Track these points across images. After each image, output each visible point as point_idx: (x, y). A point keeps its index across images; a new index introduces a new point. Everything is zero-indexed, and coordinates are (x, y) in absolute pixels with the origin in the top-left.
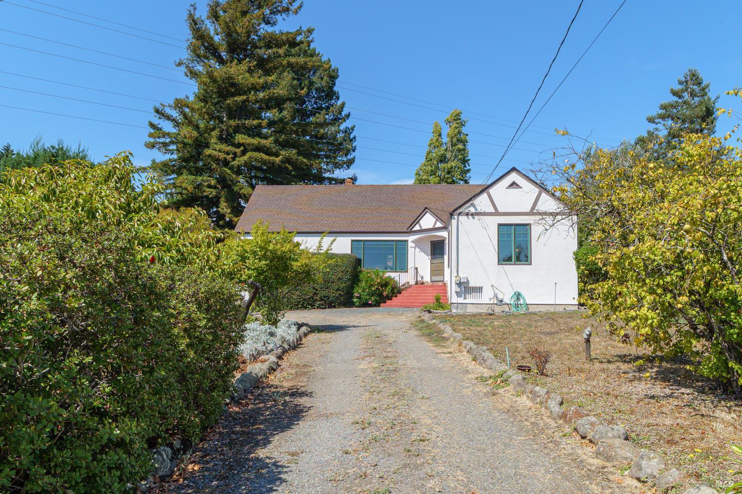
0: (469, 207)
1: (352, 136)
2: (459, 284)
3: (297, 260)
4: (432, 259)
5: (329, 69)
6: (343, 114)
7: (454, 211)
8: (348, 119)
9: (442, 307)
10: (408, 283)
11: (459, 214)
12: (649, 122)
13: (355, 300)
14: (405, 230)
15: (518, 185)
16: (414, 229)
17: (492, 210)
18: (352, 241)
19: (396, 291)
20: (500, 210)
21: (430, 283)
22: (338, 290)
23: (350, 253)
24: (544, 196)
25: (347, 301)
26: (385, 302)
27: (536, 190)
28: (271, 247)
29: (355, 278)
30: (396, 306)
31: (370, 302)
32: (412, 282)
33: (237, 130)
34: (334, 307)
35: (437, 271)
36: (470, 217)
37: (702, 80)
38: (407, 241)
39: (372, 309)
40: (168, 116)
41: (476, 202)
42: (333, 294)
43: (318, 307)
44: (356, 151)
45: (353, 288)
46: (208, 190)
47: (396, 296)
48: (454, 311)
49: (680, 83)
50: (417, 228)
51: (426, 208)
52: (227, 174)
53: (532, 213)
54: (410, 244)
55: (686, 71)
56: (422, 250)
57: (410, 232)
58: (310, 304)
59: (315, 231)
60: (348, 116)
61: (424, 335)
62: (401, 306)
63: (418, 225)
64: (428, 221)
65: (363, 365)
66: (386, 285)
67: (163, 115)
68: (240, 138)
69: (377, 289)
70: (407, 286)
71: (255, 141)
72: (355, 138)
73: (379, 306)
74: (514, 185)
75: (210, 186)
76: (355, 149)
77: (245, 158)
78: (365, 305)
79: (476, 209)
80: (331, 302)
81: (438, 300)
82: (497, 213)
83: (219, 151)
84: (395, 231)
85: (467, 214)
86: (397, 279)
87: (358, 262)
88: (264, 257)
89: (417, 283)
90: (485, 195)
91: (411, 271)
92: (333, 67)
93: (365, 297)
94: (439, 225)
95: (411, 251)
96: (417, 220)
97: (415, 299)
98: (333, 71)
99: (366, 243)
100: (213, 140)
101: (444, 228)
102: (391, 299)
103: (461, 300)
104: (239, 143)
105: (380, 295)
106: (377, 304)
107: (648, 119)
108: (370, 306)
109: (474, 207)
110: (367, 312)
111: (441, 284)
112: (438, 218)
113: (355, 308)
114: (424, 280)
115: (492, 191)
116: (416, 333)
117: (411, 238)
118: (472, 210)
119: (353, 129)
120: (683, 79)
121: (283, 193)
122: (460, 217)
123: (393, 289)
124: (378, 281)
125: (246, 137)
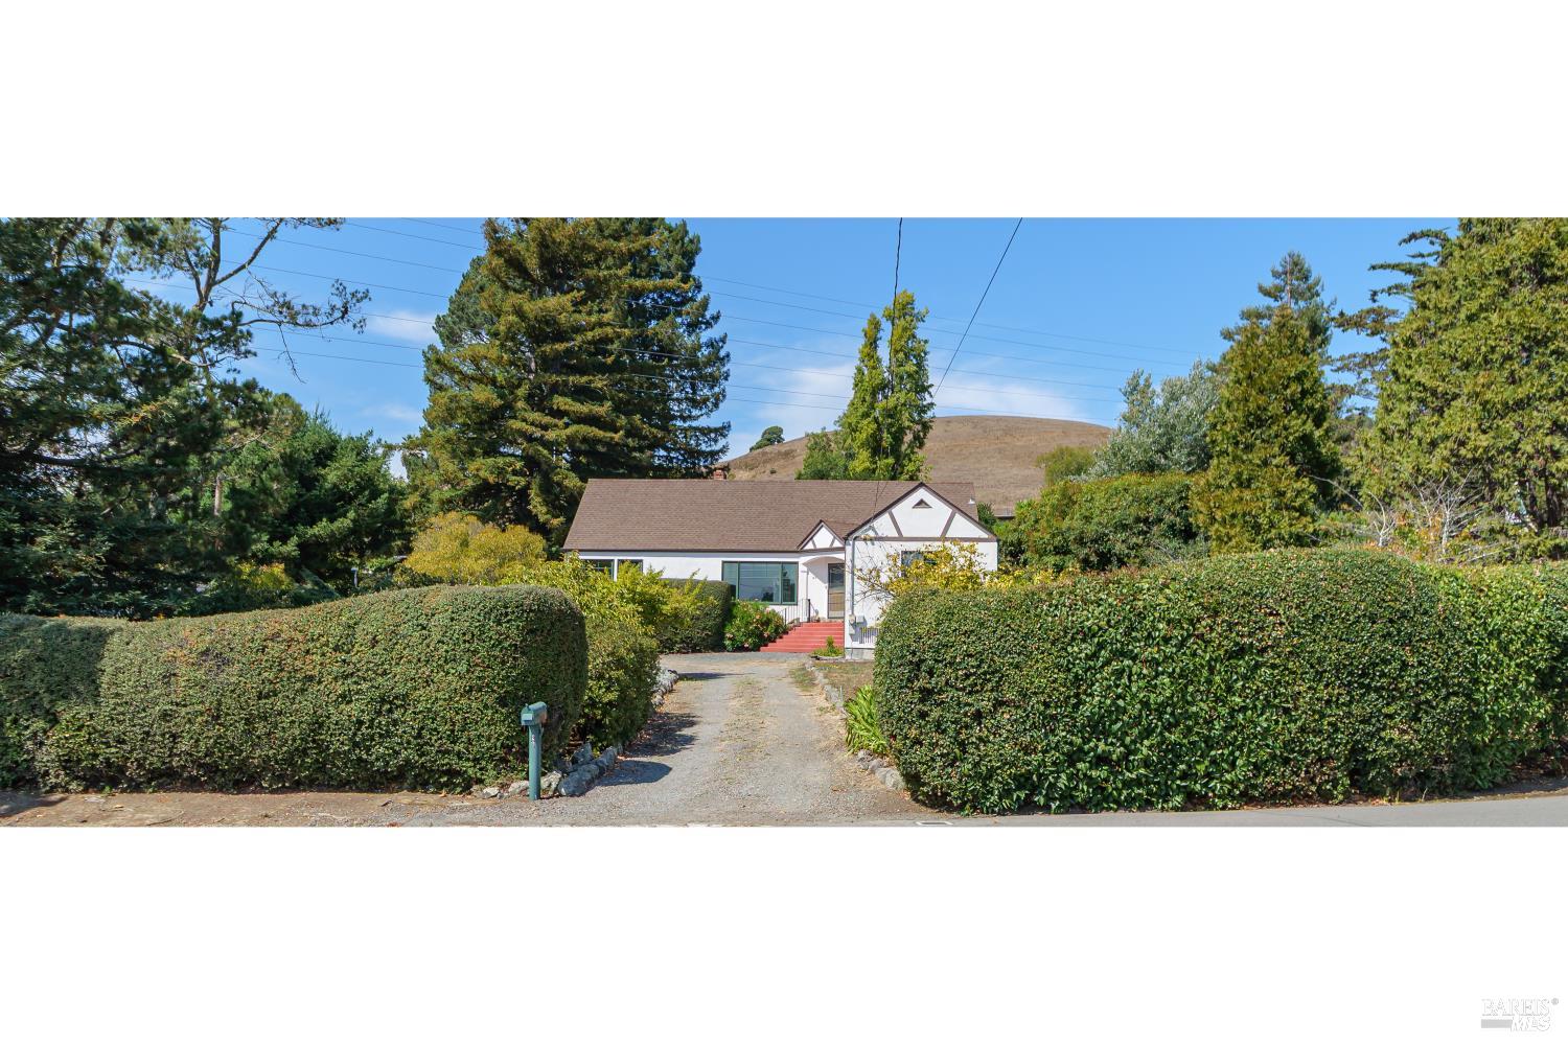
0: (868, 530)
1: (722, 353)
2: (854, 625)
3: (665, 603)
4: (829, 587)
5: (682, 239)
6: (708, 315)
7: (849, 535)
8: (716, 323)
9: (835, 653)
10: (798, 619)
11: (855, 539)
12: (1225, 338)
13: (727, 642)
14: (795, 548)
15: (926, 504)
16: (806, 548)
17: (897, 535)
18: (724, 562)
19: (781, 631)
20: (905, 535)
21: (827, 620)
22: (704, 629)
23: (720, 580)
24: (958, 517)
25: (715, 644)
26: (766, 645)
27: (948, 511)
28: (639, 589)
29: (728, 613)
30: (781, 651)
31: (746, 645)
32: (804, 619)
33: (555, 389)
34: (700, 651)
35: (836, 603)
36: (869, 542)
37: (1309, 271)
38: (797, 563)
39: (748, 654)
40: (453, 368)
41: (876, 524)
42: (697, 635)
43: (678, 652)
44: (729, 378)
45: (724, 626)
46: (514, 478)
47: (781, 638)
48: (848, 657)
49: (1276, 275)
50: (810, 546)
51: (821, 521)
52: (544, 456)
53: (943, 538)
54: (802, 568)
55: (1284, 254)
56: (817, 575)
57: (801, 551)
58: (668, 648)
59: (674, 548)
60: (716, 318)
61: (797, 682)
62: (786, 651)
63: (811, 543)
64: (824, 538)
65: (734, 703)
66: (767, 623)
67: (445, 365)
68: (561, 402)
69: (756, 628)
70: (797, 624)
71: (584, 408)
72: (728, 355)
73: (758, 650)
74: (921, 503)
75: (515, 473)
76: (728, 375)
77: (569, 431)
78: (741, 649)
79: (876, 533)
80: (696, 645)
81: (830, 644)
82: (901, 538)
83: (532, 424)
84: (781, 549)
85: (865, 540)
86: (782, 614)
87: (732, 590)
88: (633, 600)
89: (809, 620)
90: (886, 517)
91: (802, 603)
92: (691, 235)
93: (740, 637)
94: (837, 544)
95: (802, 577)
96: (809, 537)
97: (803, 642)
98: (691, 241)
99: (742, 565)
100: (520, 404)
101: (842, 549)
102: (774, 642)
103: (856, 644)
104: (558, 410)
105: (761, 636)
106: (756, 648)
107: (1222, 334)
108: (747, 650)
109: (874, 530)
110: (742, 658)
111: (840, 621)
112: (836, 535)
113: (726, 653)
114: (820, 616)
115: (895, 510)
116: (791, 680)
117: (802, 560)
118: (871, 534)
119: (723, 340)
120: (1280, 269)
121: (626, 491)
122: (856, 543)
123: (777, 627)
124: (758, 617)
125: (569, 400)
